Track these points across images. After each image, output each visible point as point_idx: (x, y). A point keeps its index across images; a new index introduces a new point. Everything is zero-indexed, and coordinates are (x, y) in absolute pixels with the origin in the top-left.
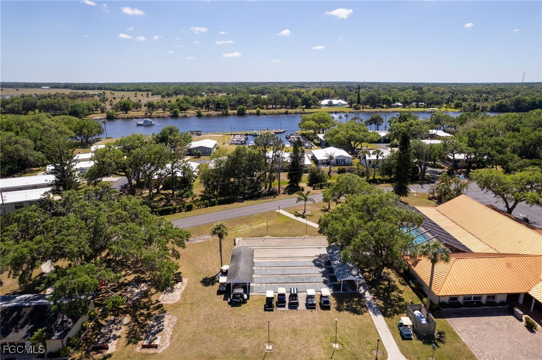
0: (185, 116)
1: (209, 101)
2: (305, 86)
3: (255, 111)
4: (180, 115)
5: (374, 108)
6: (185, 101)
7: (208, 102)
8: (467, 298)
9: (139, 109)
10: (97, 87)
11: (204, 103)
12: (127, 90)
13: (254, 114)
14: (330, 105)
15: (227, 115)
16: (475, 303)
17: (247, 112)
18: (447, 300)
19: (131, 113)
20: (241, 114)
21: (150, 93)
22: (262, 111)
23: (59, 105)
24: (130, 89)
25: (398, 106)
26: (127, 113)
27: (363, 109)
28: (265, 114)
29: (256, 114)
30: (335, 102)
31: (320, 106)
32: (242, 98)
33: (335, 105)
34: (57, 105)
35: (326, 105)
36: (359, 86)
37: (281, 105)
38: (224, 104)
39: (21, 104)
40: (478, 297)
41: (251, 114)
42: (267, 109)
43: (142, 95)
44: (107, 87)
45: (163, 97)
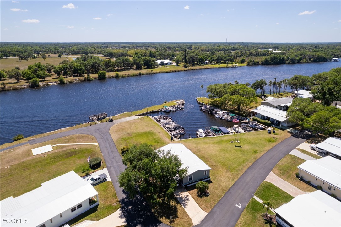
1: (67, 67)
4: (41, 84)
7: (65, 68)
11: (61, 70)
15: (89, 80)
20: (103, 78)
25: (207, 63)
28: (123, 77)
29: (115, 78)
33: (166, 64)
35: (159, 64)
38: (81, 69)
41: (110, 78)
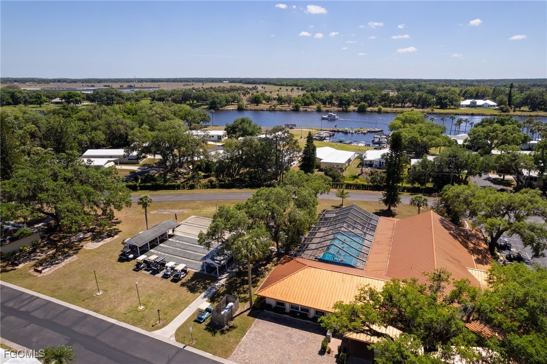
0: (306, 111)
1: (333, 97)
2: (475, 83)
3: (376, 109)
4: (301, 109)
5: (533, 110)
6: (312, 96)
7: (331, 97)
8: (294, 307)
9: (270, 103)
10: (262, 81)
11: (327, 99)
12: (285, 84)
13: (375, 112)
14: (473, 106)
15: (346, 111)
16: (298, 314)
17: (369, 109)
18: (274, 304)
19: (261, 106)
20: (362, 111)
21: (300, 88)
22: (383, 109)
23: (206, 96)
24: (288, 84)
26: (257, 105)
27: (514, 111)
28: (386, 112)
29: (377, 112)
30: (480, 102)
31: (459, 106)
32: (368, 95)
33: (480, 106)
34: (204, 96)
35: (467, 106)
36: (511, 84)
37: (413, 104)
38: (346, 101)
39: (181, 96)
40: (306, 310)
41: (372, 112)
42: (394, 107)
43: (287, 90)
44: (271, 82)
45: (307, 91)
